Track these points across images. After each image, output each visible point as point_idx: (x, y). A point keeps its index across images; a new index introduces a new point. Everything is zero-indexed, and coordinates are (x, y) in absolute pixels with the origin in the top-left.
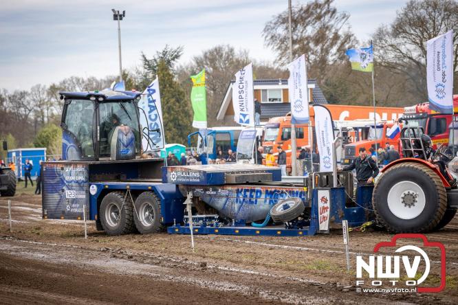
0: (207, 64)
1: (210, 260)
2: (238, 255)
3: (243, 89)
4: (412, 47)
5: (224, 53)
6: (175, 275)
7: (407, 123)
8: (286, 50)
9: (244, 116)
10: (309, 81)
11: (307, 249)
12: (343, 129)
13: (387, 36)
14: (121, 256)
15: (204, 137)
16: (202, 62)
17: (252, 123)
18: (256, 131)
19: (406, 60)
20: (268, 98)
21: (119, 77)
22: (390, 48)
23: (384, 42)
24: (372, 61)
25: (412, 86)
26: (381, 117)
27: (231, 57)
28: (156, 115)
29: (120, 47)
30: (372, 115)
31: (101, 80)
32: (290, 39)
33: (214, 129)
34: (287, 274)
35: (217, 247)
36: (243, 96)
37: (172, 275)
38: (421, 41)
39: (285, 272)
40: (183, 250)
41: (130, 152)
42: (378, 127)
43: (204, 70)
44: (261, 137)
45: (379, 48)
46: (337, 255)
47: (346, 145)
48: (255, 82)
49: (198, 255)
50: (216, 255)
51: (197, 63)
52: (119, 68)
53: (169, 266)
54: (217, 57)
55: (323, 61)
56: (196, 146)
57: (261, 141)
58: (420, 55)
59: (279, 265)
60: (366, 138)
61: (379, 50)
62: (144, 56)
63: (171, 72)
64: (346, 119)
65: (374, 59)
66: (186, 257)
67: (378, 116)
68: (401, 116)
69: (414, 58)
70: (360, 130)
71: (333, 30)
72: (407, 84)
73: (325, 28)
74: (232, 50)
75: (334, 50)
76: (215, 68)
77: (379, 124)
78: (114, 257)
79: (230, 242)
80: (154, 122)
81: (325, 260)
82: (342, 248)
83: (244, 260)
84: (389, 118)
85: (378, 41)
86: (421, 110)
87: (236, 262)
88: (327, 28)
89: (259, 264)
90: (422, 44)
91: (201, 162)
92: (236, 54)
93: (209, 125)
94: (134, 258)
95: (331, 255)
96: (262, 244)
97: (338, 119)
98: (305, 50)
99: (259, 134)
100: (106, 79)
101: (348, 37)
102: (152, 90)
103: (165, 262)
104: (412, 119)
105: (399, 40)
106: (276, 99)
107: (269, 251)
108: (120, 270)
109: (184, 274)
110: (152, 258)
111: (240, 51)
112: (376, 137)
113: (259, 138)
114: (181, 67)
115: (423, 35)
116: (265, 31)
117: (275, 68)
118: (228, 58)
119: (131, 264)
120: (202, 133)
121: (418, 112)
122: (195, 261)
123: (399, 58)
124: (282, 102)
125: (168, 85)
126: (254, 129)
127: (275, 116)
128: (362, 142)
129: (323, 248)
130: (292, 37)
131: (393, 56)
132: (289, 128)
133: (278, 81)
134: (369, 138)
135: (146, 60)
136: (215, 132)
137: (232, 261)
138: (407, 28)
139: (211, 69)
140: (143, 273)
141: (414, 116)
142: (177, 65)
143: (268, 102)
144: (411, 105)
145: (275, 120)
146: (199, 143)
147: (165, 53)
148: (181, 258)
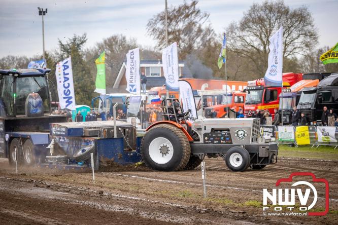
0: (106, 48)
1: (106, 189)
2: (126, 186)
3: (134, 67)
4: (254, 38)
5: (118, 40)
6: (80, 200)
7: (249, 93)
8: (163, 39)
9: (132, 86)
10: (180, 62)
11: (175, 182)
12: (204, 96)
13: (236, 30)
14: (42, 185)
15: (103, 101)
16: (103, 46)
17: (138, 91)
18: (141, 97)
19: (250, 48)
20: (150, 73)
21: (42, 57)
22: (238, 38)
23: (234, 34)
24: (225, 47)
25: (253, 66)
26: (231, 88)
27: (124, 43)
28: (69, 84)
29: (43, 35)
30: (224, 86)
31: (30, 59)
32: (167, 31)
33: (111, 95)
34: (161, 200)
35: (111, 180)
36: (133, 71)
37: (78, 199)
38: (261, 34)
39: (160, 198)
40: (87, 182)
41: (39, 111)
42: (228, 95)
43: (104, 52)
44: (145, 101)
45: (230, 38)
46: (197, 187)
47: (206, 108)
48: (141, 62)
49: (97, 186)
50: (110, 185)
51: (99, 47)
52: (43, 50)
53: (76, 193)
54: (114, 43)
55: (190, 47)
56: (98, 107)
57: (145, 104)
58: (259, 44)
59: (155, 193)
60: (220, 103)
61: (230, 40)
62: (60, 42)
63: (80, 53)
64: (206, 89)
65: (227, 47)
66: (89, 187)
67: (228, 87)
68: (245, 87)
69: (255, 46)
70: (216, 97)
71: (198, 25)
72: (249, 65)
73: (192, 24)
74: (124, 38)
75: (198, 40)
76: (112, 51)
77: (230, 94)
78: (37, 186)
79: (121, 177)
80: (67, 89)
81: (188, 190)
82: (201, 181)
83: (131, 189)
84: (237, 89)
85: (230, 33)
86: (259, 83)
87: (124, 191)
88: (193, 23)
89: (141, 192)
90: (261, 36)
91: (101, 119)
92: (127, 41)
93: (107, 92)
94: (51, 187)
95: (193, 187)
96: (143, 178)
97: (200, 89)
98: (177, 39)
99: (143, 98)
100: (34, 58)
101: (209, 30)
102: (66, 66)
103: (73, 190)
104: (253, 90)
105: (245, 33)
106: (156, 74)
107: (148, 183)
108: (41, 196)
109: (87, 199)
110: (64, 188)
111: (130, 39)
112: (227, 103)
113: (144, 102)
114: (88, 50)
115: (262, 29)
116: (148, 25)
117: (155, 51)
118: (121, 44)
119: (49, 191)
120: (102, 98)
121: (257, 85)
122: (95, 190)
123: (244, 46)
124: (160, 76)
125: (78, 62)
126: (139, 95)
127: (155, 86)
128: (217, 106)
129: (188, 182)
130: (168, 30)
131: (240, 44)
132: (165, 95)
133: (158, 61)
134: (222, 103)
135: (62, 45)
136: (111, 97)
137: (122, 190)
138: (250, 24)
139: (110, 52)
140: (57, 198)
141: (254, 88)
142: (84, 48)
143: (150, 76)
144: (253, 80)
145: (155, 89)
146: (100, 105)
147: (75, 40)
148: (85, 188)
